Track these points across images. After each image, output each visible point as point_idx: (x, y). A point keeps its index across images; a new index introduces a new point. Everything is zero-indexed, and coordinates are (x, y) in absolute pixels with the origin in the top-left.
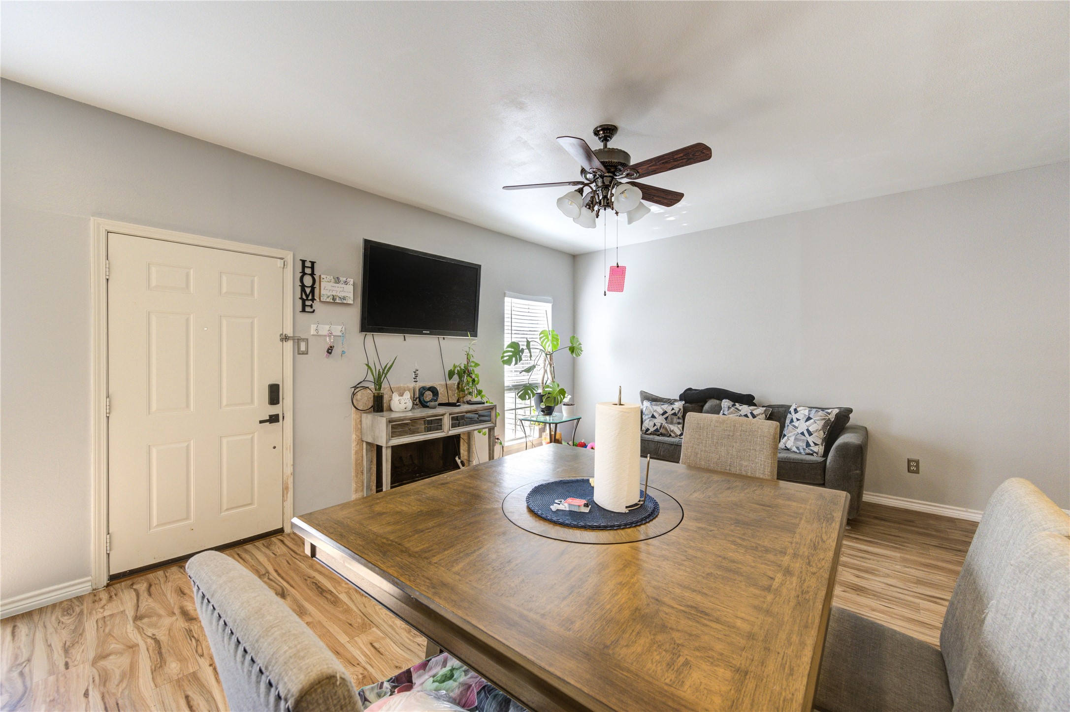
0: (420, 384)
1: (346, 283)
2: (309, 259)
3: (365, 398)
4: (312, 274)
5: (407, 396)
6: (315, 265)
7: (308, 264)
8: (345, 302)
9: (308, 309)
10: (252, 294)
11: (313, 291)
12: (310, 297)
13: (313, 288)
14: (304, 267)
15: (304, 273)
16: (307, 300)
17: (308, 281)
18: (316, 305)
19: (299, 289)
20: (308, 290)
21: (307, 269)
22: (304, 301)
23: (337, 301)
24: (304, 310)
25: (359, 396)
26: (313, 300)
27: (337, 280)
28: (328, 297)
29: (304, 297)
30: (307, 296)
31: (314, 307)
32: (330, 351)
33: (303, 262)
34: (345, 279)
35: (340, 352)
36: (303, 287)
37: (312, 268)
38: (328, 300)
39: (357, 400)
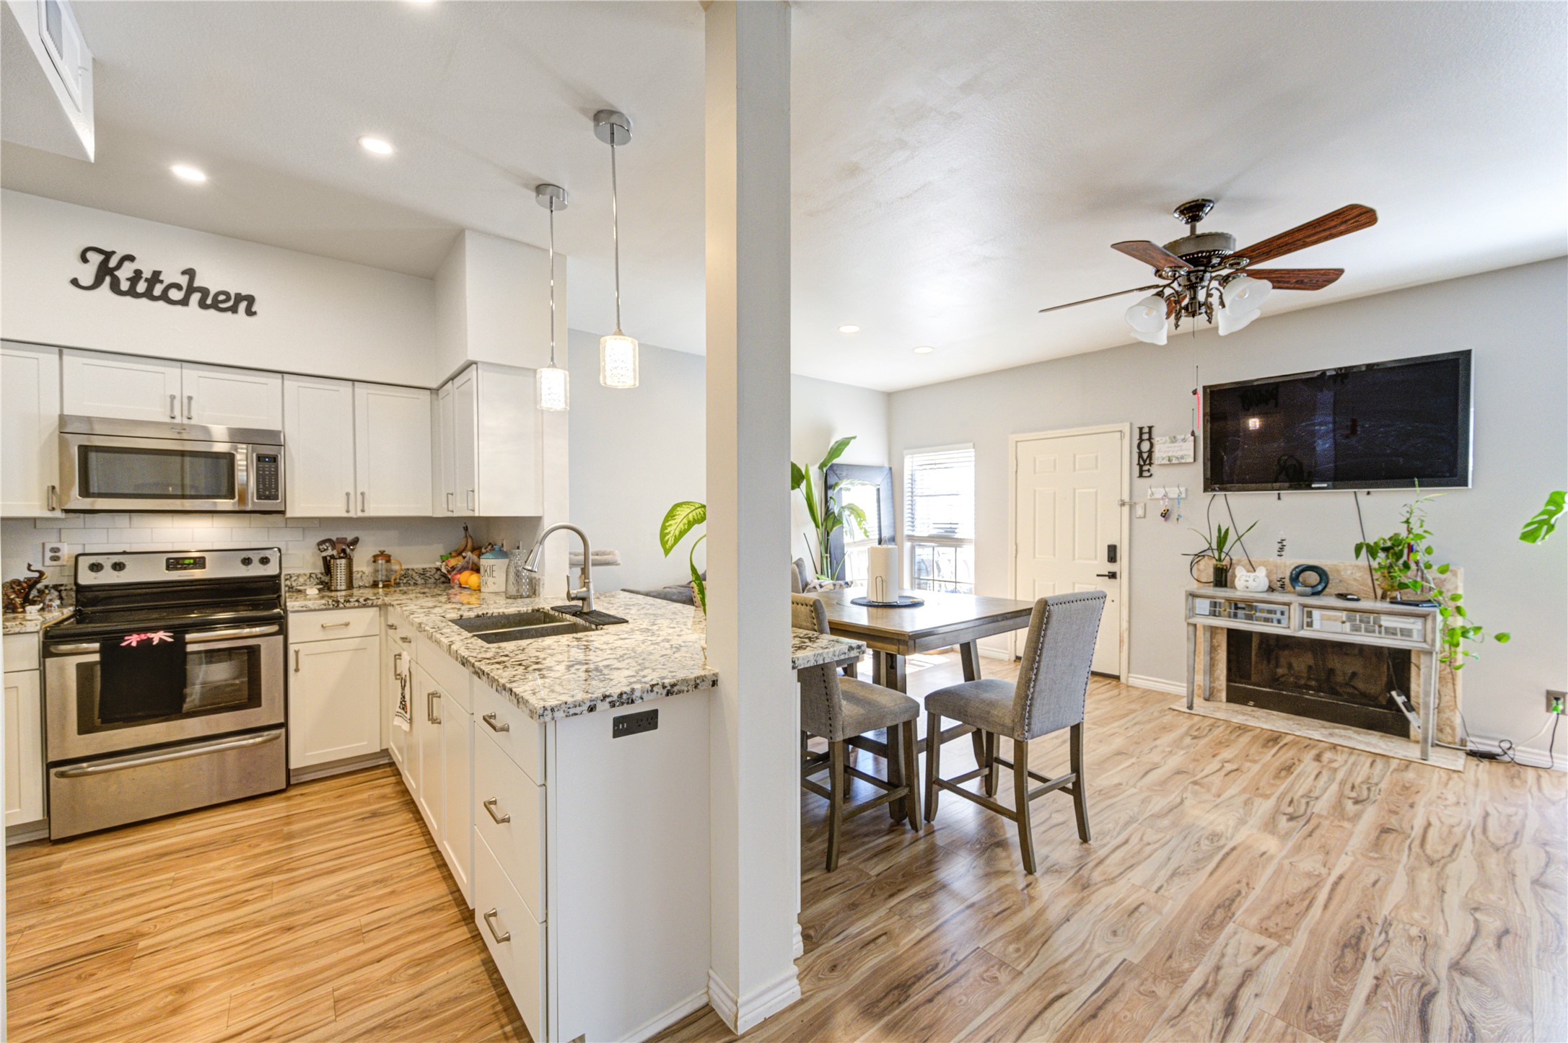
0: (1291, 561)
1: (1184, 440)
2: (1145, 425)
3: (1206, 569)
4: (1150, 439)
5: (1261, 572)
6: (1153, 429)
7: (1146, 430)
8: (1183, 461)
9: (1146, 474)
10: (1096, 466)
11: (1150, 456)
12: (1148, 462)
13: (1150, 452)
14: (1141, 433)
15: (1141, 440)
16: (1145, 464)
17: (1145, 446)
18: (1154, 469)
19: (1136, 456)
20: (1145, 456)
21: (1146, 434)
22: (1141, 467)
23: (1174, 461)
24: (1141, 475)
25: (1202, 563)
26: (1150, 464)
27: (1174, 440)
28: (1163, 459)
29: (1142, 463)
30: (1145, 461)
31: (1152, 472)
32: (1165, 515)
33: (1141, 429)
34: (1183, 437)
35: (1176, 517)
36: (1140, 453)
37: (1150, 433)
38: (1163, 462)
39: (1198, 570)
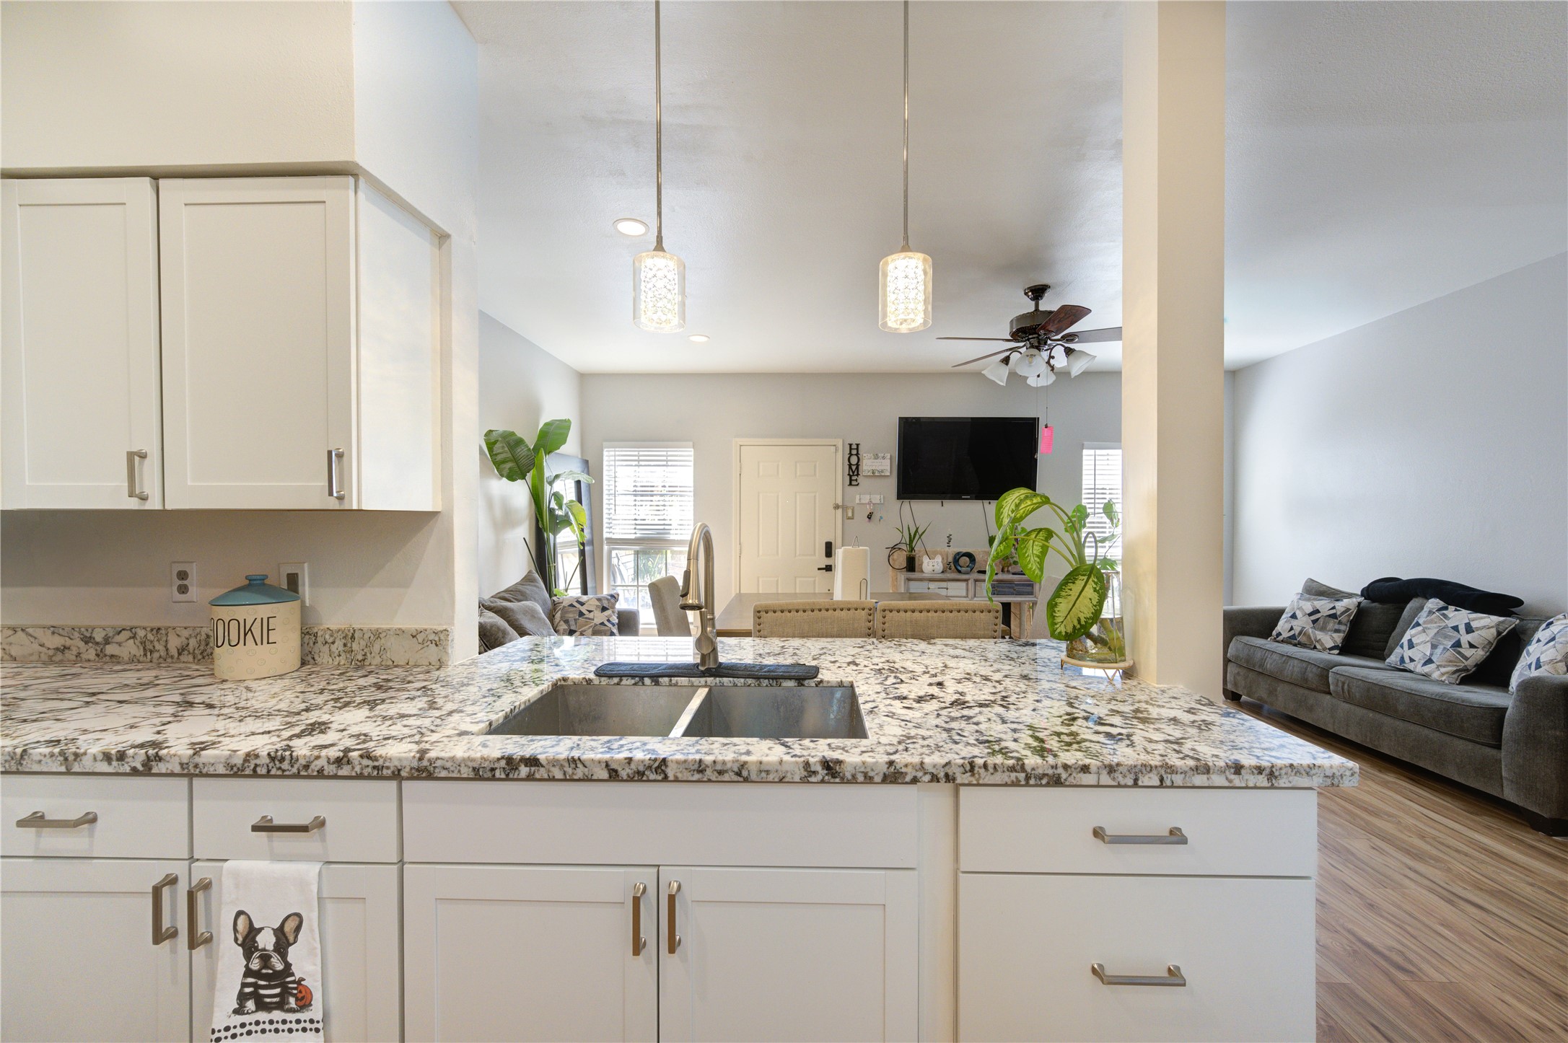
0: (955, 549)
1: (884, 458)
2: (854, 442)
3: (900, 559)
4: (857, 454)
5: (939, 559)
6: (860, 446)
7: (854, 447)
8: (883, 474)
9: (854, 483)
10: (815, 475)
11: (857, 468)
12: (856, 473)
13: (858, 465)
14: (851, 449)
15: (851, 454)
16: (853, 475)
17: (854, 460)
18: (860, 479)
19: (847, 468)
20: (854, 468)
21: (854, 450)
22: (851, 476)
23: (876, 474)
24: (850, 484)
25: (895, 555)
26: (858, 475)
27: (876, 457)
28: (869, 471)
29: (851, 474)
30: (853, 472)
31: (858, 481)
32: (870, 517)
33: (851, 445)
34: (883, 455)
35: (878, 518)
36: (850, 465)
37: (857, 449)
38: (869, 474)
39: (893, 560)
